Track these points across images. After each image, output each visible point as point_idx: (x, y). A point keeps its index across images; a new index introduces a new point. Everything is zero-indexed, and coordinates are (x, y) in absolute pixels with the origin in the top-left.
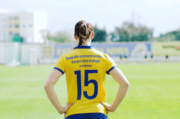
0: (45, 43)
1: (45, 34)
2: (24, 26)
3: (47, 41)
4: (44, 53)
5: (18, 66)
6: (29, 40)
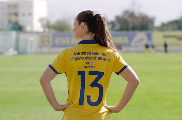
0: (44, 32)
1: (45, 23)
2: (24, 15)
3: (47, 30)
5: (15, 55)
6: (28, 28)
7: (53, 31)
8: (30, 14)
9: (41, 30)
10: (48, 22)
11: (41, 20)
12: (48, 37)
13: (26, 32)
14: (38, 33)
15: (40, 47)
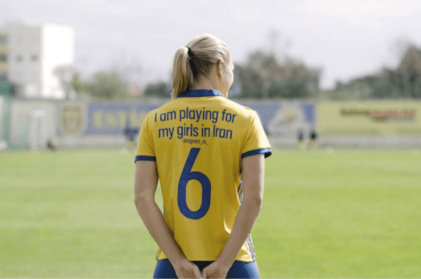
0: (67, 98)
1: (68, 78)
2: (19, 59)
3: (73, 94)
4: (65, 121)
6: (30, 90)
7: (86, 99)
8: (35, 58)
9: (59, 94)
10: (76, 77)
11: (59, 71)
12: (77, 109)
13: (25, 99)
14: (52, 101)
15: (59, 133)
